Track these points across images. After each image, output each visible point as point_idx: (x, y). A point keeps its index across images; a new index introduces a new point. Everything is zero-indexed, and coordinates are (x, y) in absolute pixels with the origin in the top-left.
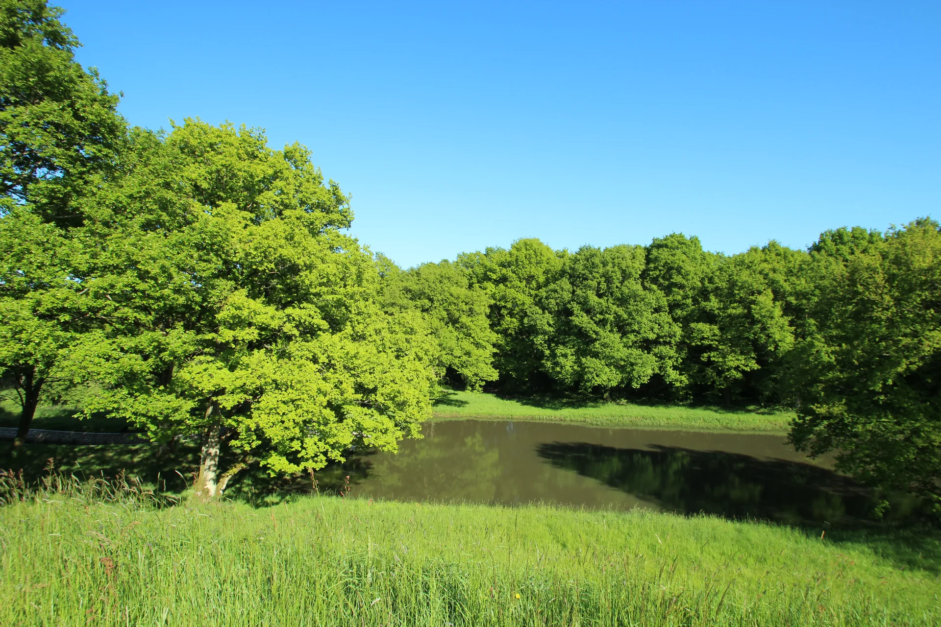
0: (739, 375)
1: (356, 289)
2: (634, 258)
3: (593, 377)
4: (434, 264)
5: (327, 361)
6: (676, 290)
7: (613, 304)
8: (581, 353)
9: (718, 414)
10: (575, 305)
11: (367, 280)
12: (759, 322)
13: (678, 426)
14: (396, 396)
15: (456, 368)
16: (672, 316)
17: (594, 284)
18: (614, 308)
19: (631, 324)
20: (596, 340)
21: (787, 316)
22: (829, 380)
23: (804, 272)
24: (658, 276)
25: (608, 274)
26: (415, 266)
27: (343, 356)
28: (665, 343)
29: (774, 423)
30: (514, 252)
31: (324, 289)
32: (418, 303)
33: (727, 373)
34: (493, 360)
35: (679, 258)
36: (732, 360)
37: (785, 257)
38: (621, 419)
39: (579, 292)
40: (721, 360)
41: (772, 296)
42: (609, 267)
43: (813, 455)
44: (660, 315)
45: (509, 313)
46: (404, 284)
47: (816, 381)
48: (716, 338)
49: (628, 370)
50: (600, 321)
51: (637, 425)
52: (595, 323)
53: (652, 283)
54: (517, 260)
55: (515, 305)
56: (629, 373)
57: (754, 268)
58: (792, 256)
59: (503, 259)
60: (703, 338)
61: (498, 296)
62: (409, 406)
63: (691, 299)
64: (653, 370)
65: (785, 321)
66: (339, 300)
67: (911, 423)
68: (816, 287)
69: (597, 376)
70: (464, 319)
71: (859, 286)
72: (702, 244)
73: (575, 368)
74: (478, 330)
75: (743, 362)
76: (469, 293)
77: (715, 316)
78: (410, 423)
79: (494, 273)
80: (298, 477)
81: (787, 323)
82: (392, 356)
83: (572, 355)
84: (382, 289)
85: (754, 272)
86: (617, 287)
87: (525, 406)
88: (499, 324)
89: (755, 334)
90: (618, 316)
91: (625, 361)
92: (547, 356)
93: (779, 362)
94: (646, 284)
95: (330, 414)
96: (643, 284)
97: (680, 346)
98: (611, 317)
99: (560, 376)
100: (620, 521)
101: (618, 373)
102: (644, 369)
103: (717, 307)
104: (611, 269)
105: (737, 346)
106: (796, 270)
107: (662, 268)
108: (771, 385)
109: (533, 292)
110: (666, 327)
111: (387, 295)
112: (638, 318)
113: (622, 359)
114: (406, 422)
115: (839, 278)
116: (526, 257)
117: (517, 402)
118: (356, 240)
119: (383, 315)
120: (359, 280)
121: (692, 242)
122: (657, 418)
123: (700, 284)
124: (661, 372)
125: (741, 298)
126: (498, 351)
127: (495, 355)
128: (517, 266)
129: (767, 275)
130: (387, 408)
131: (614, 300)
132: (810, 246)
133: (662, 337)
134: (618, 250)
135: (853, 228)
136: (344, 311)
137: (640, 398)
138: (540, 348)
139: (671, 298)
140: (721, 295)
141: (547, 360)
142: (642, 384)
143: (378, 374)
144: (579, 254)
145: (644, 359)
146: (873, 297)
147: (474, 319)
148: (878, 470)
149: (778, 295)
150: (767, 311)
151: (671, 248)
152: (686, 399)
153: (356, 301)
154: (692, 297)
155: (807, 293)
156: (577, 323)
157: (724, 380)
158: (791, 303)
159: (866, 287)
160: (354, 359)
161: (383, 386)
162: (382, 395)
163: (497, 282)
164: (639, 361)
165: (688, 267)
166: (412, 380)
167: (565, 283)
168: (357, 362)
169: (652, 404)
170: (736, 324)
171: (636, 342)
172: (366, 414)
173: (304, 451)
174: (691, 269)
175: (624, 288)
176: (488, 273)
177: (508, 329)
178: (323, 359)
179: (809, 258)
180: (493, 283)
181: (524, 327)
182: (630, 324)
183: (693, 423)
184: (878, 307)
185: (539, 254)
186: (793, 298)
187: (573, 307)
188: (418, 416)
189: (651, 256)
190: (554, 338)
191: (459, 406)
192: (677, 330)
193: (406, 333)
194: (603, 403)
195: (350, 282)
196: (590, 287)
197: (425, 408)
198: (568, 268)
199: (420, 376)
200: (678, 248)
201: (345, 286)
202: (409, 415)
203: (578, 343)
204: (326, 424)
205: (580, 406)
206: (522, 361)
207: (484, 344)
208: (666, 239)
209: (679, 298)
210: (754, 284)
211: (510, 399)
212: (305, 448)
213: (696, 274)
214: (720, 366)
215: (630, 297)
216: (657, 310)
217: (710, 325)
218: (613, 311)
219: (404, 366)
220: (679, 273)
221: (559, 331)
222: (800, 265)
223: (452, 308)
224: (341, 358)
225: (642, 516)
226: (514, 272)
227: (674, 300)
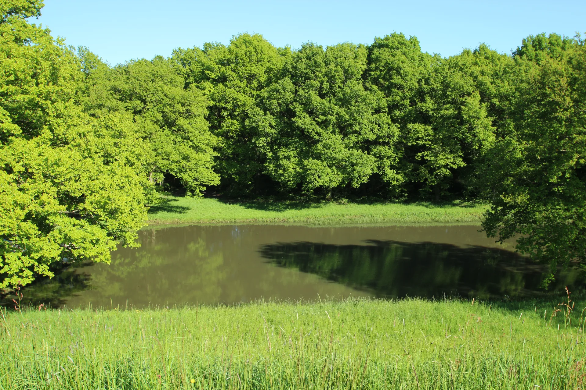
0: (448, 173)
1: (51, 87)
2: (356, 57)
3: (315, 179)
4: (146, 61)
5: (23, 169)
6: (396, 90)
7: (336, 105)
8: (303, 155)
9: (428, 209)
10: (297, 106)
11: (64, 78)
12: (467, 122)
13: (393, 221)
14: (106, 204)
15: (174, 174)
16: (391, 117)
17: (316, 83)
18: (336, 109)
19: (353, 125)
20: (318, 141)
21: (491, 116)
22: (517, 174)
23: (508, 75)
24: (379, 77)
25: (330, 73)
26: (123, 63)
27: (41, 163)
28: (384, 144)
29: (474, 214)
30: (233, 48)
31: (12, 88)
32: (129, 105)
33: (438, 171)
34: (214, 164)
35: (399, 59)
36: (442, 159)
37: (493, 61)
38: (342, 218)
39: (301, 92)
40: (433, 158)
41: (479, 98)
42: (332, 66)
43: (501, 240)
44: (380, 116)
45: (230, 115)
46: (112, 83)
47: (507, 175)
48: (429, 138)
49: (349, 170)
50: (323, 122)
51: (356, 223)
52: (318, 124)
53: (372, 83)
54: (236, 57)
55: (236, 105)
56: (349, 173)
57: (466, 70)
58: (499, 59)
59: (222, 57)
60: (418, 139)
61: (217, 97)
62: (122, 214)
63: (408, 100)
64: (372, 170)
65: (489, 121)
66: (31, 100)
67: (577, 209)
68: (516, 89)
69: (319, 177)
70: (182, 122)
71: (547, 88)
72: (420, 45)
73: (298, 169)
74: (197, 133)
75: (452, 160)
76: (186, 93)
77: (430, 117)
78: (126, 232)
79: (213, 72)
80: (7, 294)
81: (490, 123)
82: (100, 161)
83: (295, 157)
84: (87, 88)
85: (466, 74)
86: (339, 87)
87: (249, 210)
88: (220, 127)
89: (463, 134)
90: (339, 117)
91: (346, 162)
92: (269, 159)
93: (482, 160)
94: (367, 84)
95: (30, 228)
96: (364, 85)
97: (398, 146)
98: (333, 119)
99: (283, 178)
100: (336, 310)
101: (339, 173)
102: (364, 169)
103: (432, 108)
104: (334, 69)
105: (448, 145)
106: (501, 73)
107: (383, 69)
108: (474, 180)
109: (255, 93)
110: (386, 127)
111: (93, 96)
112: (359, 119)
113: (343, 160)
114: (121, 231)
115: (531, 81)
116: (246, 54)
117: (240, 206)
118: (47, 32)
119: (88, 118)
120: (54, 78)
121: (411, 43)
122: (374, 215)
123: (417, 85)
124: (380, 172)
125: (453, 99)
126: (219, 155)
127: (216, 158)
128: (237, 64)
129: (476, 77)
130: (98, 216)
131: (336, 100)
132: (515, 50)
133: (381, 137)
134: (341, 48)
135: (550, 34)
136: (40, 113)
137: (360, 197)
138: (263, 150)
139: (390, 99)
140: (435, 96)
141: (270, 163)
142: (361, 184)
143: (84, 182)
144: (302, 52)
145: (364, 159)
146: (557, 98)
147: (191, 121)
148: (548, 250)
149: (485, 97)
150: (474, 112)
151: (392, 48)
152: (402, 196)
153: (53, 102)
154: (409, 98)
155: (509, 95)
156: (300, 124)
157: (435, 177)
158: (495, 104)
159: (553, 88)
160: (55, 166)
161: (91, 194)
162: (92, 203)
163: (216, 82)
164: (359, 161)
165: (407, 68)
166: (124, 187)
167: (287, 83)
168: (58, 170)
169: (371, 202)
170: (447, 124)
171: (357, 143)
172: (74, 225)
173: (6, 266)
174: (410, 70)
175: (346, 88)
176: (206, 72)
177: (229, 132)
178: (18, 168)
179: (512, 62)
180: (212, 83)
181: (245, 129)
182: (351, 125)
183: (406, 218)
184: (561, 108)
185: (259, 51)
186: (497, 100)
187: (295, 108)
188: (132, 224)
189: (372, 56)
190: (277, 140)
191: (180, 212)
192: (396, 130)
193: (114, 136)
194: (325, 204)
195: (42, 79)
196: (312, 87)
197: (140, 215)
198: (290, 67)
199: (133, 182)
200: (398, 49)
201: (37, 84)
202: (122, 223)
203: (300, 144)
204: (28, 238)
205: (303, 207)
206: (244, 164)
207: (204, 147)
208: (387, 39)
209: (398, 98)
210: (465, 86)
211: (233, 203)
212: (8, 264)
213: (414, 75)
214: (432, 165)
215: (352, 98)
216: (377, 111)
217: (425, 125)
218: (335, 112)
219: (114, 172)
220: (399, 73)
221: (281, 133)
222: (505, 69)
223: (168, 109)
224: (40, 165)
225: (355, 305)
226: (234, 71)
227: (394, 101)
